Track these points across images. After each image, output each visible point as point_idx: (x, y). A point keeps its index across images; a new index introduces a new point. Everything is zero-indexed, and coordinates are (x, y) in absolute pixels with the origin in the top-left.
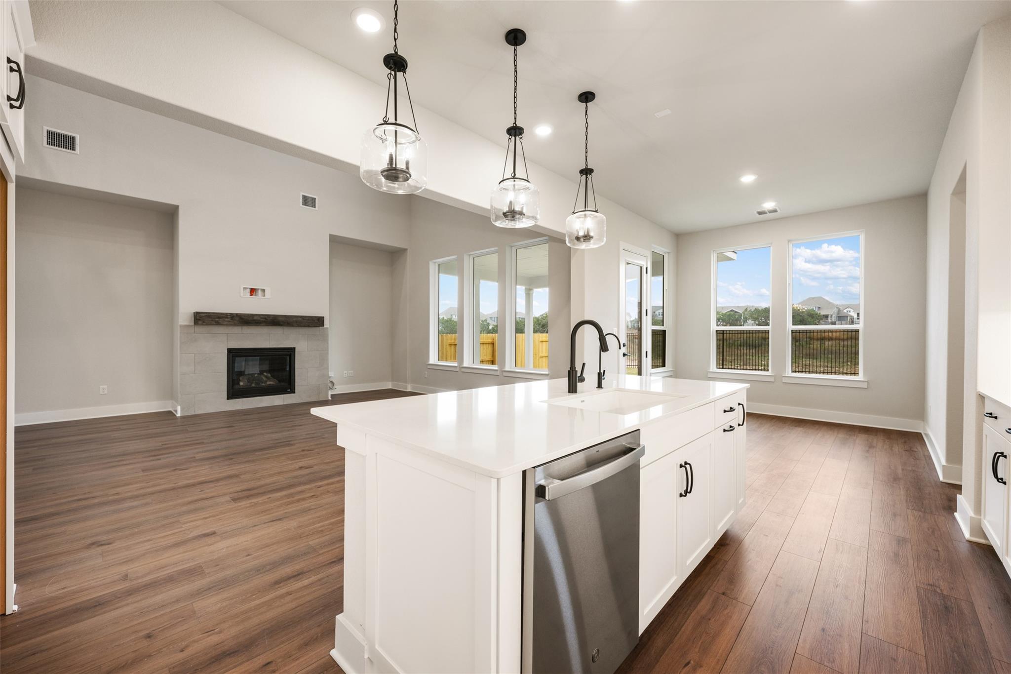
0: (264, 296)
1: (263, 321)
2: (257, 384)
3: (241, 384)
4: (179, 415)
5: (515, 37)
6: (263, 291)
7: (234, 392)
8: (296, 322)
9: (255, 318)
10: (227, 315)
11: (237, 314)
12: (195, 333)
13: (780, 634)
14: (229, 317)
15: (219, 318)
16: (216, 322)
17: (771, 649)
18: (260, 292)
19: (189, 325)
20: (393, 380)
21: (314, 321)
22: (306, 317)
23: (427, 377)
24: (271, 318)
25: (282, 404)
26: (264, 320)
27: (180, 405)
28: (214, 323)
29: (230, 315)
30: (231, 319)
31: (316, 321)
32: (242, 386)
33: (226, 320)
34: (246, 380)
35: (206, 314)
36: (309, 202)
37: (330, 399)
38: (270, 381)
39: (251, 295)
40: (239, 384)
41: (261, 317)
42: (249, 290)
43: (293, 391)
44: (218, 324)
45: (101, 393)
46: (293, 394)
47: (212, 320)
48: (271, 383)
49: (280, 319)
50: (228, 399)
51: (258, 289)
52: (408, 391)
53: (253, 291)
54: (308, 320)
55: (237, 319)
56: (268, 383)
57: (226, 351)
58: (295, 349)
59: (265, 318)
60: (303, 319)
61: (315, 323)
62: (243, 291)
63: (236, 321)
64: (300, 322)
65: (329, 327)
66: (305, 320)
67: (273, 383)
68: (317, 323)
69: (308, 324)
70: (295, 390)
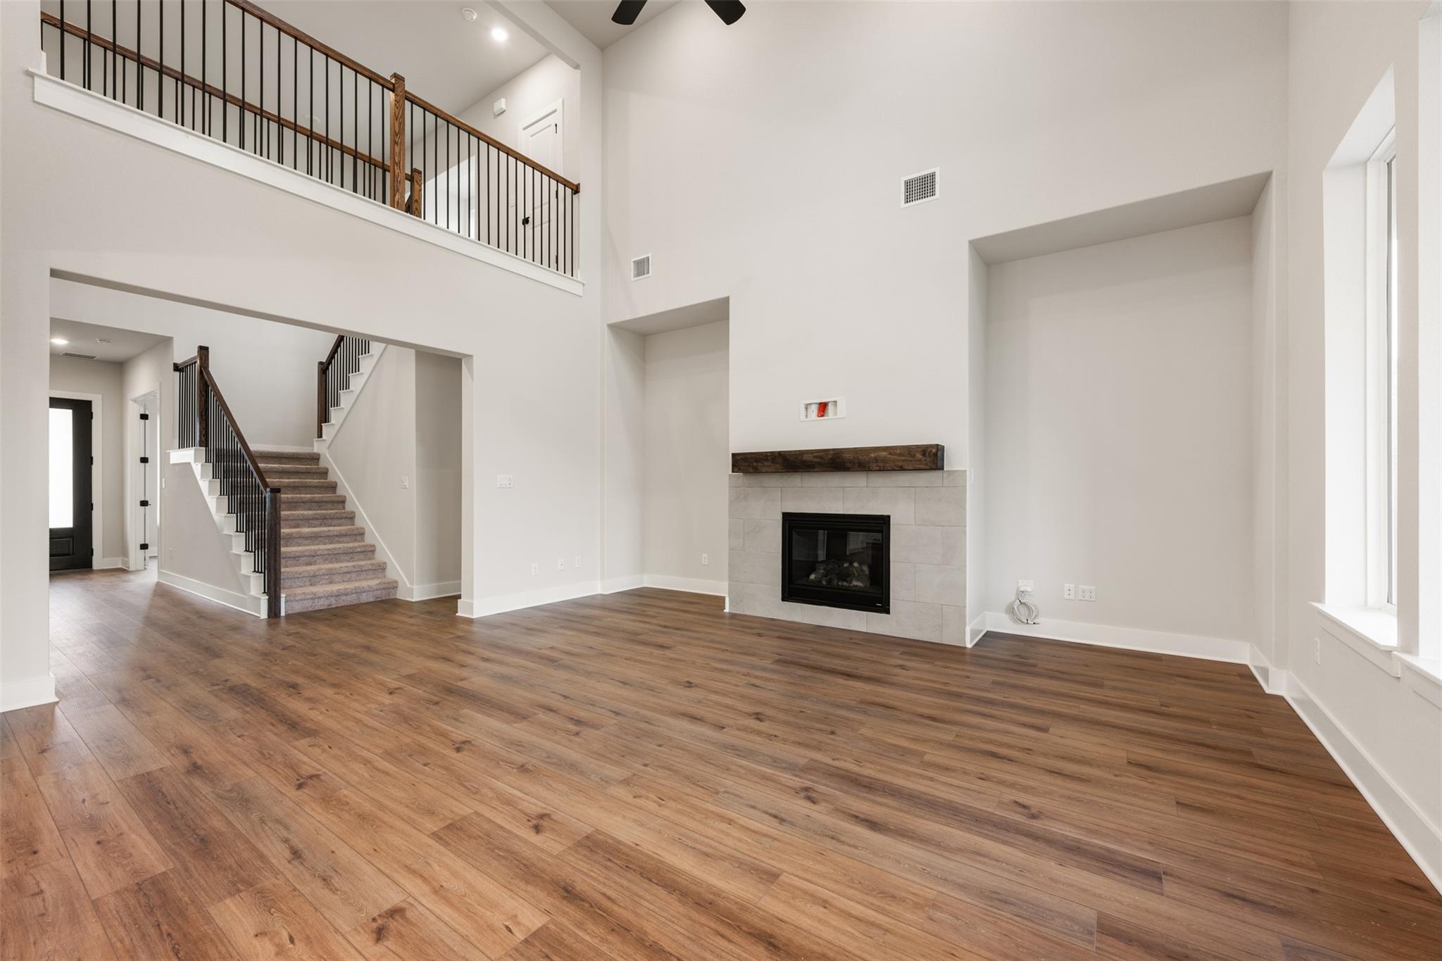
0: (834, 415)
1: (816, 462)
2: (829, 582)
3: (812, 577)
6: (835, 404)
7: (792, 591)
8: (876, 460)
9: (806, 457)
10: (767, 456)
11: (780, 453)
12: (736, 485)
14: (769, 458)
15: (757, 461)
16: (753, 468)
18: (830, 408)
19: (732, 475)
21: (914, 456)
22: (896, 447)
24: (830, 456)
25: (865, 631)
26: (818, 460)
28: (751, 470)
29: (771, 455)
30: (772, 462)
31: (919, 456)
33: (766, 463)
34: (822, 572)
36: (921, 188)
37: (973, 647)
38: (858, 580)
39: (817, 416)
40: (809, 577)
41: (815, 454)
42: (814, 409)
43: (887, 609)
44: (757, 470)
46: (885, 615)
47: (749, 466)
48: (860, 584)
49: (847, 456)
50: (781, 599)
51: (829, 402)
53: (822, 408)
54: (900, 455)
55: (780, 461)
56: (855, 583)
57: (780, 517)
58: (889, 517)
59: (821, 457)
60: (890, 454)
61: (916, 461)
62: (809, 410)
63: (778, 465)
64: (884, 460)
65: (968, 470)
66: (896, 454)
67: (862, 585)
68: (920, 460)
69: (900, 464)
70: (889, 606)
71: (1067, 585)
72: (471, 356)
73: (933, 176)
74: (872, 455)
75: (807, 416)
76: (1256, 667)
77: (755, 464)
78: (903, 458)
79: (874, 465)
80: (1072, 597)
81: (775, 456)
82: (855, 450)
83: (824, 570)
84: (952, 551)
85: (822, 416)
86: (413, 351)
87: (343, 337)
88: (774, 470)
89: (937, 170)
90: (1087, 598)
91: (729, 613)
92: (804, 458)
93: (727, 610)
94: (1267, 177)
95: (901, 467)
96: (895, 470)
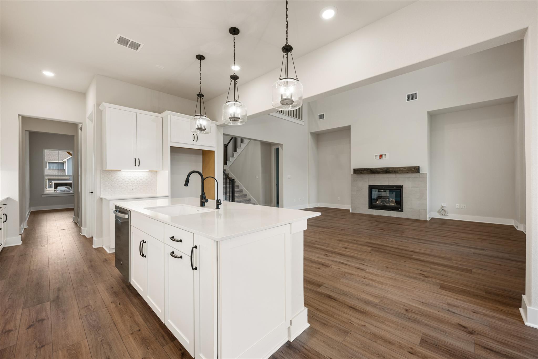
0: (385, 158)
2: (383, 204)
3: (377, 202)
5: (234, 31)
7: (372, 206)
8: (400, 170)
9: (377, 170)
11: (369, 169)
12: (355, 177)
13: (99, 339)
17: (98, 331)
18: (384, 156)
19: (354, 174)
21: (411, 169)
22: (406, 167)
24: (385, 169)
25: (395, 216)
26: (381, 170)
27: (351, 208)
28: (360, 173)
30: (367, 171)
31: (413, 169)
32: (378, 204)
33: (365, 171)
34: (380, 201)
36: (412, 97)
37: (429, 221)
38: (392, 203)
40: (376, 202)
42: (378, 156)
43: (402, 210)
44: (361, 173)
45: (338, 199)
46: (401, 212)
48: (393, 204)
49: (390, 169)
50: (368, 209)
51: (383, 155)
52: (519, 230)
53: (381, 156)
54: (407, 169)
55: (369, 171)
56: (391, 204)
57: (368, 186)
58: (403, 186)
59: (382, 170)
60: (404, 169)
61: (412, 170)
62: (377, 157)
64: (402, 171)
65: (427, 173)
66: (406, 169)
68: (413, 170)
69: (407, 171)
70: (403, 210)
71: (457, 205)
72: (282, 144)
73: (416, 94)
74: (398, 169)
75: (376, 158)
76: (516, 226)
77: (361, 172)
78: (408, 170)
79: (399, 172)
80: (459, 208)
82: (393, 168)
83: (381, 200)
84: (423, 195)
85: (381, 158)
86: (260, 142)
87: (233, 137)
89: (417, 92)
90: (463, 208)
93: (351, 212)
94: (517, 97)
96: (405, 173)
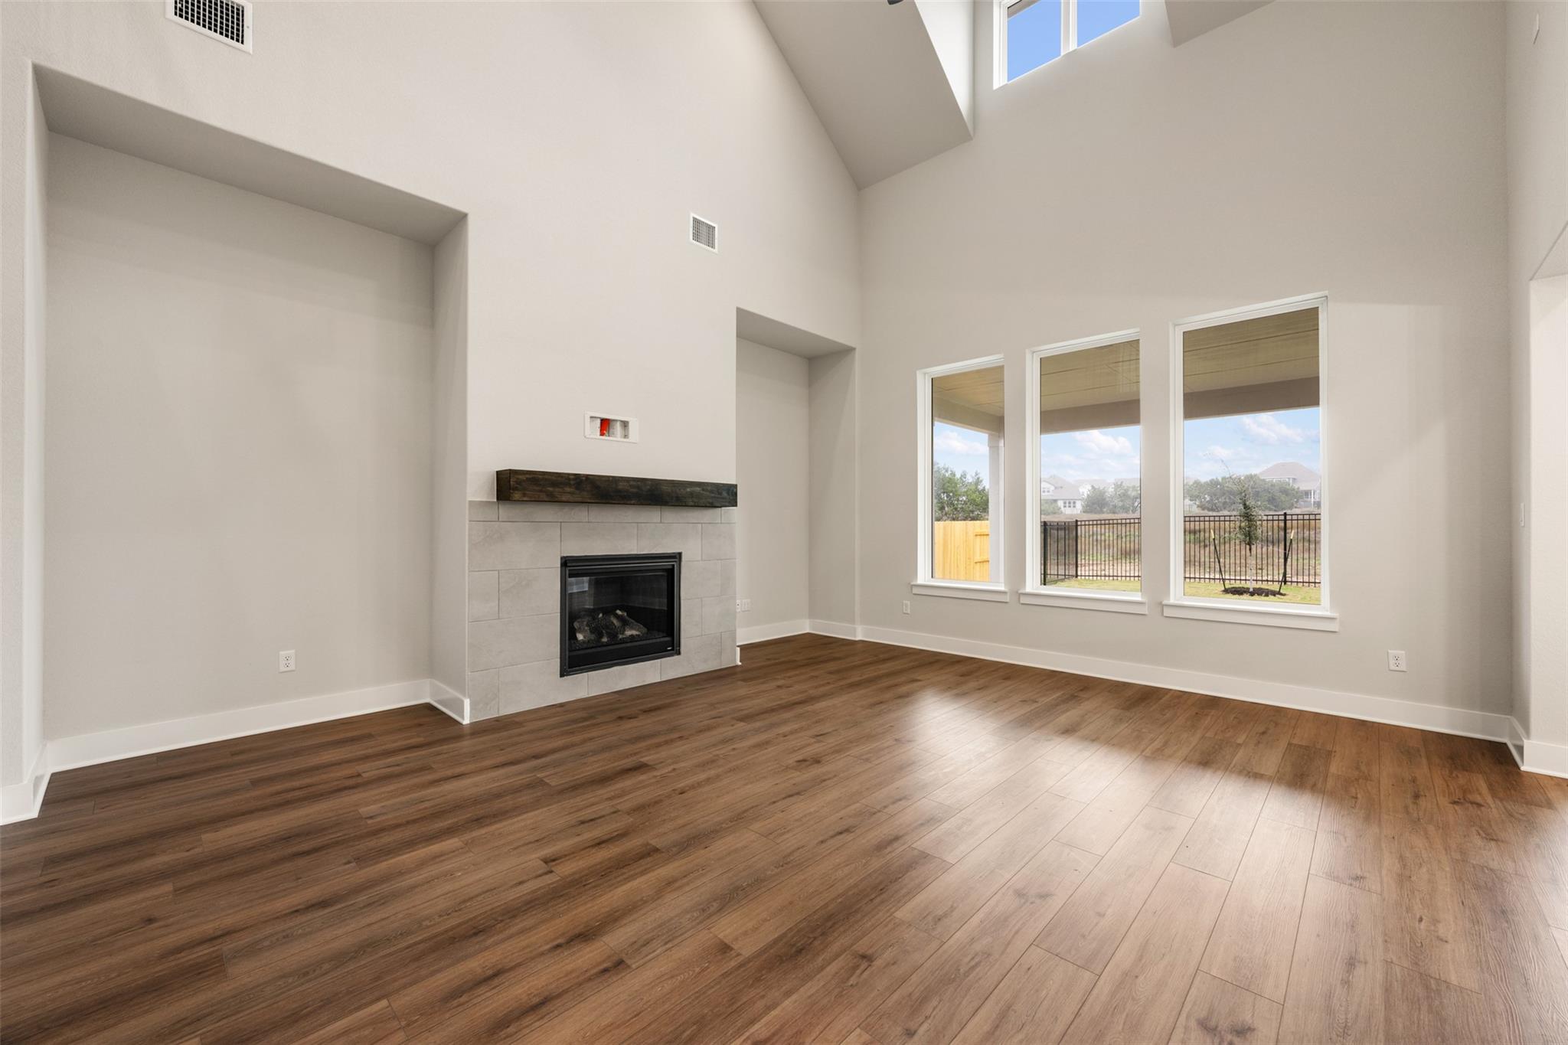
0: (626, 436)
1: (634, 493)
3: (580, 637)
4: (466, 721)
6: (625, 424)
7: (574, 660)
8: (692, 494)
9: (621, 486)
10: (569, 479)
11: (587, 477)
12: (498, 521)
14: (572, 482)
15: (554, 484)
16: (548, 495)
18: (618, 427)
19: (489, 502)
20: (812, 614)
21: (720, 494)
23: (909, 612)
24: (648, 487)
25: (659, 681)
26: (635, 490)
27: (470, 697)
28: (544, 496)
29: (574, 479)
30: (577, 488)
31: (725, 494)
32: (584, 642)
33: (568, 489)
34: (587, 629)
35: (528, 476)
36: (703, 232)
37: (740, 664)
38: (632, 628)
39: (602, 434)
40: (576, 639)
41: (632, 483)
42: (598, 422)
43: (679, 651)
44: (552, 500)
45: (283, 669)
46: (676, 657)
47: (541, 491)
48: (634, 633)
50: (562, 675)
51: (614, 421)
52: (857, 639)
53: (605, 425)
56: (628, 632)
57: (558, 561)
58: (680, 555)
59: (638, 487)
60: (703, 490)
61: (723, 498)
63: (585, 493)
66: (707, 491)
67: (637, 633)
68: (725, 498)
69: (710, 501)
70: (680, 647)
74: (688, 490)
77: (551, 489)
78: (713, 495)
79: (690, 500)
81: (581, 481)
84: (728, 582)
85: (609, 434)
88: (580, 499)
89: (715, 221)
91: (471, 724)
92: (620, 487)
93: (466, 723)
95: (712, 503)
96: (706, 506)
